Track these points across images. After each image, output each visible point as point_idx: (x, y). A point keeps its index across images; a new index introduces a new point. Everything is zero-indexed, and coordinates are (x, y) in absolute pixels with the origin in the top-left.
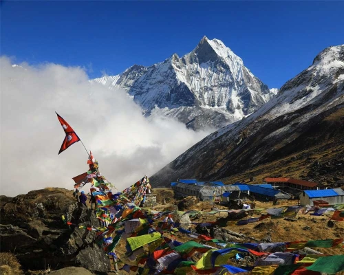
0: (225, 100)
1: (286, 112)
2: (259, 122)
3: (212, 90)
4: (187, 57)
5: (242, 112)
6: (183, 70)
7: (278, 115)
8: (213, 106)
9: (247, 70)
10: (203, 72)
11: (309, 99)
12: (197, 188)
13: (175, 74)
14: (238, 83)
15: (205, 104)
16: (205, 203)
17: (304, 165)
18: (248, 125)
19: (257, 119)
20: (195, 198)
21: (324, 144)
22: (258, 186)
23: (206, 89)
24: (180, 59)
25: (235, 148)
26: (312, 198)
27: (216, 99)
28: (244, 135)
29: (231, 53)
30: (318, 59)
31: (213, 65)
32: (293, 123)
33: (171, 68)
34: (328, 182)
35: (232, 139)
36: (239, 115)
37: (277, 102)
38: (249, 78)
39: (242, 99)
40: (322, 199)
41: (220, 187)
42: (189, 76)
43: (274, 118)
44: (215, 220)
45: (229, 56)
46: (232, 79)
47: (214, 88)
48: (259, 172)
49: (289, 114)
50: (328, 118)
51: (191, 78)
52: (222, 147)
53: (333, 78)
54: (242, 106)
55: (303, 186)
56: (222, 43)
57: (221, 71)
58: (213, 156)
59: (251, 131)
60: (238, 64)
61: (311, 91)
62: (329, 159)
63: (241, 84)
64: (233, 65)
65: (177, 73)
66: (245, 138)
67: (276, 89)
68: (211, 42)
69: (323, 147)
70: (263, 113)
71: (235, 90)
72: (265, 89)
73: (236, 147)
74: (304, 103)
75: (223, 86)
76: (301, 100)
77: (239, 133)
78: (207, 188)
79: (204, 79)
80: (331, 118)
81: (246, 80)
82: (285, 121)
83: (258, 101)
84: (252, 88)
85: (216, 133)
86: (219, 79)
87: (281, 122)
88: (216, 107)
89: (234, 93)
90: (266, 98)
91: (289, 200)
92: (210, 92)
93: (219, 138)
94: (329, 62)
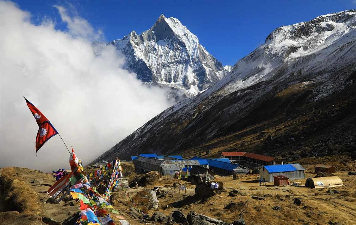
0: (181, 77)
1: (239, 89)
2: (213, 98)
3: (168, 66)
4: (145, 34)
5: (197, 88)
6: (141, 46)
7: (232, 91)
8: (170, 82)
9: (203, 48)
10: (160, 49)
11: (261, 76)
12: (158, 162)
13: (133, 51)
14: (193, 60)
15: (162, 80)
16: (166, 177)
17: (257, 139)
18: (203, 100)
19: (211, 95)
20: (157, 173)
21: (276, 119)
22: (216, 160)
23: (163, 65)
24: (138, 37)
25: (190, 123)
26: (271, 173)
27: (173, 75)
28: (199, 110)
29: (188, 32)
30: (270, 38)
31: (170, 42)
32: (246, 98)
33: (130, 45)
34: (283, 156)
35: (187, 114)
36: (194, 91)
37: (231, 78)
38: (204, 55)
39: (197, 75)
40: (281, 174)
41: (180, 162)
42: (147, 53)
43: (228, 94)
44: (182, 199)
45: (185, 34)
46: (188, 56)
47: (171, 65)
48: (214, 146)
49: (242, 90)
50: (280, 95)
51: (149, 54)
52: (178, 121)
53: (284, 56)
54: (197, 82)
55: (260, 161)
56: (179, 22)
57: (178, 49)
58: (170, 129)
59: (206, 106)
60: (194, 42)
61: (263, 69)
62: (282, 134)
63: (196, 61)
64: (189, 43)
65: (136, 50)
66: (200, 113)
67: (230, 67)
68: (168, 20)
69: (275, 122)
70: (217, 89)
71: (191, 66)
72: (219, 66)
73: (191, 121)
74: (257, 80)
75: (180, 63)
76: (254, 77)
77: (195, 108)
78: (168, 163)
79: (161, 56)
80: (282, 95)
81: (201, 58)
82: (239, 97)
83: (212, 78)
84: (207, 65)
85: (173, 107)
86: (175, 56)
87: (235, 97)
88: (173, 83)
89: (190, 70)
90: (220, 75)
91: (247, 174)
92: (167, 68)
93: (175, 113)
94: (281, 41)
